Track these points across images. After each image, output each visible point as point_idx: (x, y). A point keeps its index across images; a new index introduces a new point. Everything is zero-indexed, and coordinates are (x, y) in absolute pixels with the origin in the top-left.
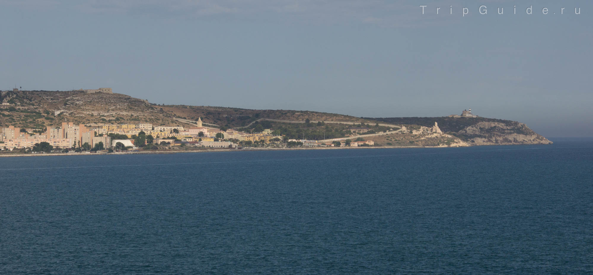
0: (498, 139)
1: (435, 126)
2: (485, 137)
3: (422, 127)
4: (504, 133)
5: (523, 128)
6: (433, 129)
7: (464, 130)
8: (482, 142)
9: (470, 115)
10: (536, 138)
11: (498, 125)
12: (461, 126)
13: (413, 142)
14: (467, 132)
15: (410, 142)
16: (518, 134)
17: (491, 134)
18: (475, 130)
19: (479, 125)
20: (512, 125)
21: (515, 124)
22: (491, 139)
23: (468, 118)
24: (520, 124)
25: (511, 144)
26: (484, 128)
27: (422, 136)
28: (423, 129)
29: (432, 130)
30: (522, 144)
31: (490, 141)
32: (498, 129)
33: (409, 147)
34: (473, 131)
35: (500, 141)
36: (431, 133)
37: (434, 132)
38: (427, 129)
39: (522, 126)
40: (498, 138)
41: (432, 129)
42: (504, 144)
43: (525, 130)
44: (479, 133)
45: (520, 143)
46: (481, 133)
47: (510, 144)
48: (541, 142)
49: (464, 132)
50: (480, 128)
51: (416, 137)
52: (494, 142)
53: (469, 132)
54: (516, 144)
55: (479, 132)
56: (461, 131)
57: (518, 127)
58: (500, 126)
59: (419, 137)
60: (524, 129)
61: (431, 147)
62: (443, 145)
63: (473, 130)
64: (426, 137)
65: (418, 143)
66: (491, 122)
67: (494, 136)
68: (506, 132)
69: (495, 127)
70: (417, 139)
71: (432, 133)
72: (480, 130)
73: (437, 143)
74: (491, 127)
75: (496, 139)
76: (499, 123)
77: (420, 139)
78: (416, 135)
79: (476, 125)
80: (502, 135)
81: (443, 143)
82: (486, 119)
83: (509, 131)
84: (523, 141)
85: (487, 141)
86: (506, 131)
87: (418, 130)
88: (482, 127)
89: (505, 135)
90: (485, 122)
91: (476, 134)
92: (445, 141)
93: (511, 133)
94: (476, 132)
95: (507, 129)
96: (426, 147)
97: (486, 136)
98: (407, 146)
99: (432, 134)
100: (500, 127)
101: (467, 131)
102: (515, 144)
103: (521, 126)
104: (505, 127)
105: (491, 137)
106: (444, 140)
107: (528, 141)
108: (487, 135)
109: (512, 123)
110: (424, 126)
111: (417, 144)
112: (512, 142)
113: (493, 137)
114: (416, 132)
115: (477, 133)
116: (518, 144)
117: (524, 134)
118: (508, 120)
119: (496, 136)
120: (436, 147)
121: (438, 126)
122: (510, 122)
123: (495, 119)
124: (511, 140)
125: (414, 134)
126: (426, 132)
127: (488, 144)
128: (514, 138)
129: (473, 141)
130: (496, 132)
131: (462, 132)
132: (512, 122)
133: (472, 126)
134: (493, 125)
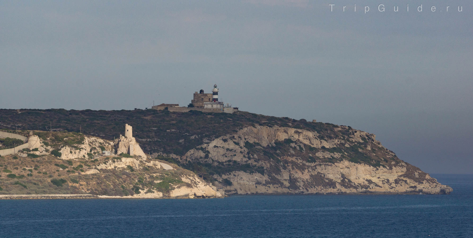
0: (296, 176)
1: (126, 137)
2: (261, 171)
3: (87, 140)
4: (313, 160)
5: (366, 147)
6: (120, 143)
7: (202, 149)
8: (252, 184)
9: (215, 106)
10: (405, 176)
11: (296, 137)
12: (193, 137)
13: (63, 181)
14: (210, 156)
15: (54, 182)
16: (353, 163)
17: (278, 161)
18: (231, 150)
19: (244, 134)
20: (337, 137)
21: (343, 133)
22: (276, 176)
23: (210, 114)
24: (358, 134)
25: (334, 191)
26: (258, 144)
27: (89, 166)
28: (90, 144)
29: (116, 147)
30: (365, 192)
31: (274, 181)
32: (298, 148)
33: (51, 195)
34: (228, 152)
35: (302, 184)
36: (113, 155)
37: (122, 155)
38: (100, 143)
39: (363, 139)
40: (298, 175)
41: (118, 144)
42: (313, 190)
43: (373, 150)
44: (245, 159)
45: (360, 190)
46: (249, 158)
47: (331, 190)
48: (418, 186)
49: (202, 154)
50: (247, 144)
51: (70, 168)
52: (287, 184)
53: (215, 154)
54: (348, 191)
55: (244, 156)
56: (192, 151)
57: (352, 142)
58: (301, 139)
59: (80, 168)
60: (369, 148)
61: (114, 197)
62: (149, 191)
63: (228, 149)
64: (99, 168)
65: (77, 185)
66: (276, 127)
67: (285, 168)
68: (318, 158)
69: (288, 141)
70: (73, 172)
71: (116, 156)
72: (246, 150)
73: (132, 186)
74: (278, 143)
75: (290, 177)
76: (300, 131)
77: (83, 173)
78: (70, 162)
79: (236, 136)
80: (308, 167)
81: (150, 186)
82: (263, 117)
83: (328, 155)
84: (366, 183)
85: (267, 183)
86: (319, 154)
87: (76, 148)
88: (251, 141)
89: (315, 166)
90: (259, 127)
91: (235, 162)
92: (156, 182)
93: (332, 161)
94: (235, 155)
95: (323, 148)
96: (100, 196)
97: (263, 167)
98: (45, 192)
99: (117, 158)
100: (301, 143)
101: (208, 152)
102: (345, 193)
103: (361, 141)
104: (317, 143)
105: (278, 172)
106: (152, 177)
107: (380, 184)
108: (266, 165)
109: (336, 130)
110: (93, 136)
111: (75, 187)
112: (337, 185)
113: (282, 170)
114: (71, 152)
115: (238, 158)
116: (354, 191)
117: (370, 164)
118: (324, 122)
119: (290, 167)
120: (130, 197)
121: (133, 136)
122: (330, 127)
123: (287, 118)
124: (334, 180)
125: (64, 157)
126: (99, 154)
127: (270, 191)
128: (343, 176)
129: (228, 183)
130: (293, 155)
131: (196, 155)
132: (337, 127)
133: (225, 138)
134: (282, 136)
